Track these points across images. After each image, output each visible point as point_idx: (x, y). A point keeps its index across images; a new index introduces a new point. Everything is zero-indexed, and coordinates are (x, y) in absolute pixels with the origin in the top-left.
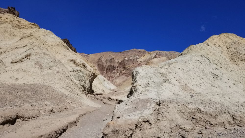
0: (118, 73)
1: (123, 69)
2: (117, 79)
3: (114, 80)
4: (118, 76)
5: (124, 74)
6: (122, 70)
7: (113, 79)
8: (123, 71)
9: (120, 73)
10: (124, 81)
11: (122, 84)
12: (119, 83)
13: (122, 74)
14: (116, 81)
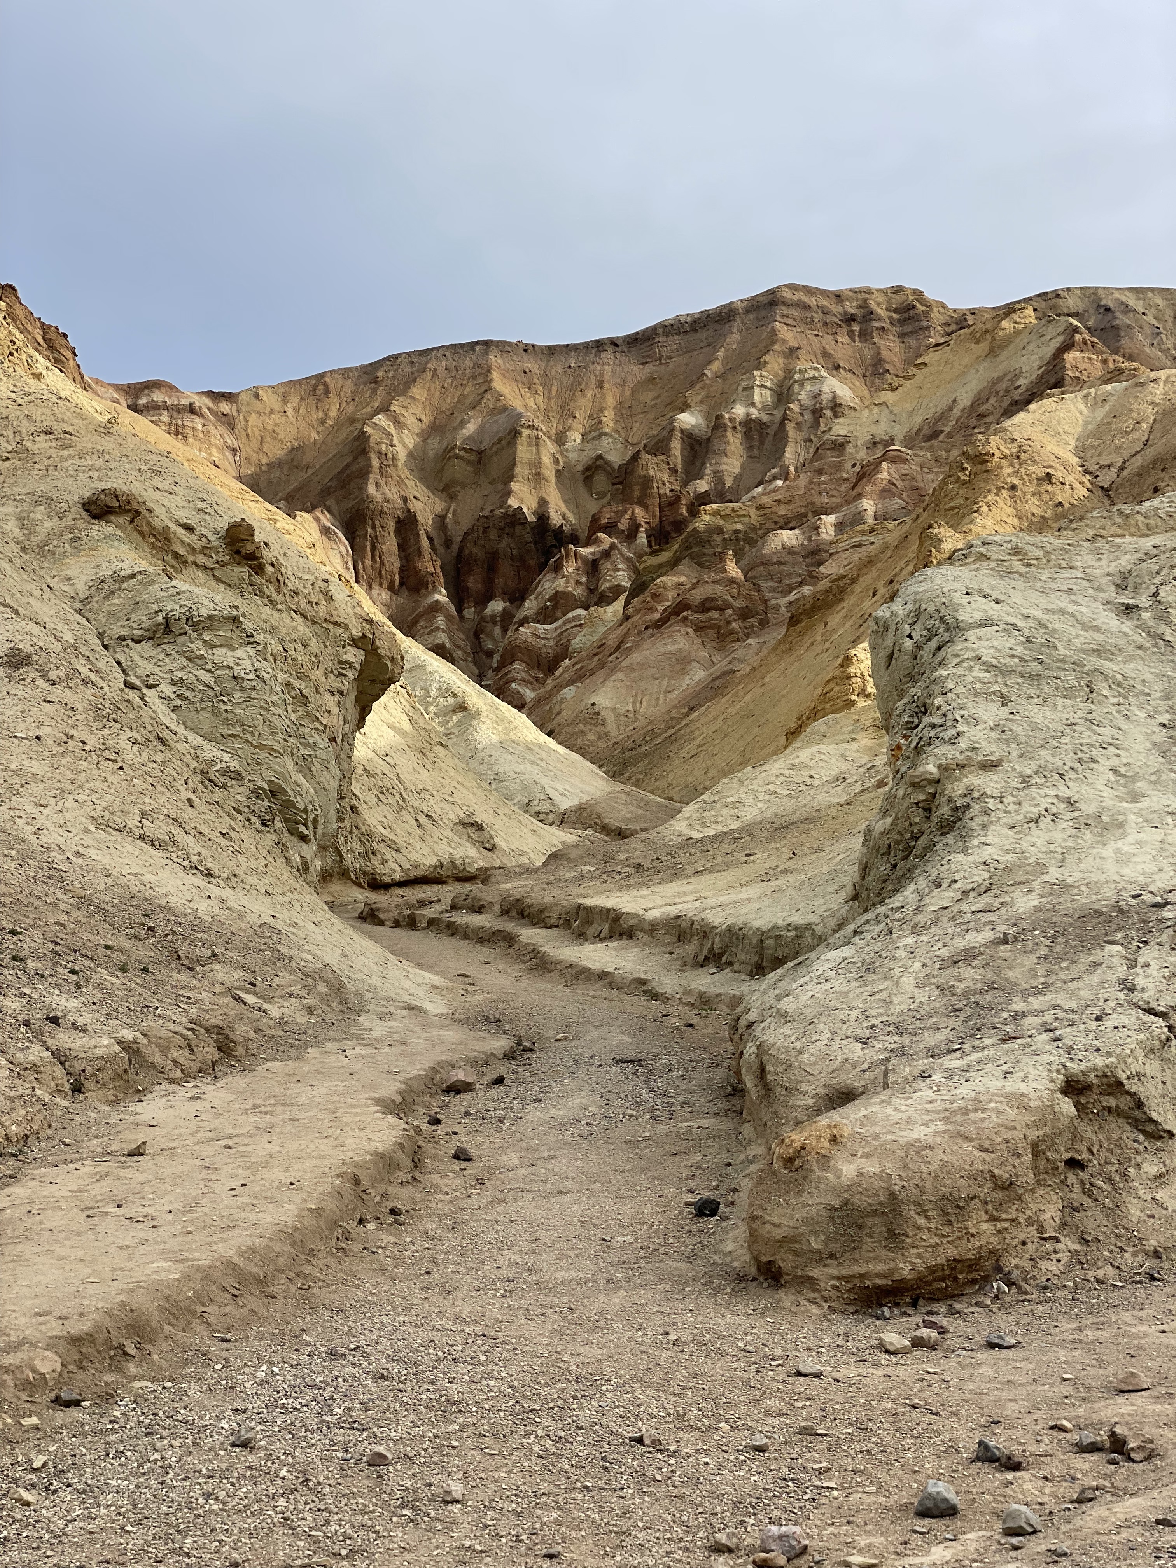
0: (604, 600)
1: (665, 556)
2: (601, 674)
3: (569, 692)
4: (612, 641)
5: (680, 608)
6: (652, 561)
7: (550, 683)
8: (669, 580)
9: (627, 603)
10: (696, 695)
11: (673, 737)
12: (631, 727)
13: (657, 616)
14: (594, 704)
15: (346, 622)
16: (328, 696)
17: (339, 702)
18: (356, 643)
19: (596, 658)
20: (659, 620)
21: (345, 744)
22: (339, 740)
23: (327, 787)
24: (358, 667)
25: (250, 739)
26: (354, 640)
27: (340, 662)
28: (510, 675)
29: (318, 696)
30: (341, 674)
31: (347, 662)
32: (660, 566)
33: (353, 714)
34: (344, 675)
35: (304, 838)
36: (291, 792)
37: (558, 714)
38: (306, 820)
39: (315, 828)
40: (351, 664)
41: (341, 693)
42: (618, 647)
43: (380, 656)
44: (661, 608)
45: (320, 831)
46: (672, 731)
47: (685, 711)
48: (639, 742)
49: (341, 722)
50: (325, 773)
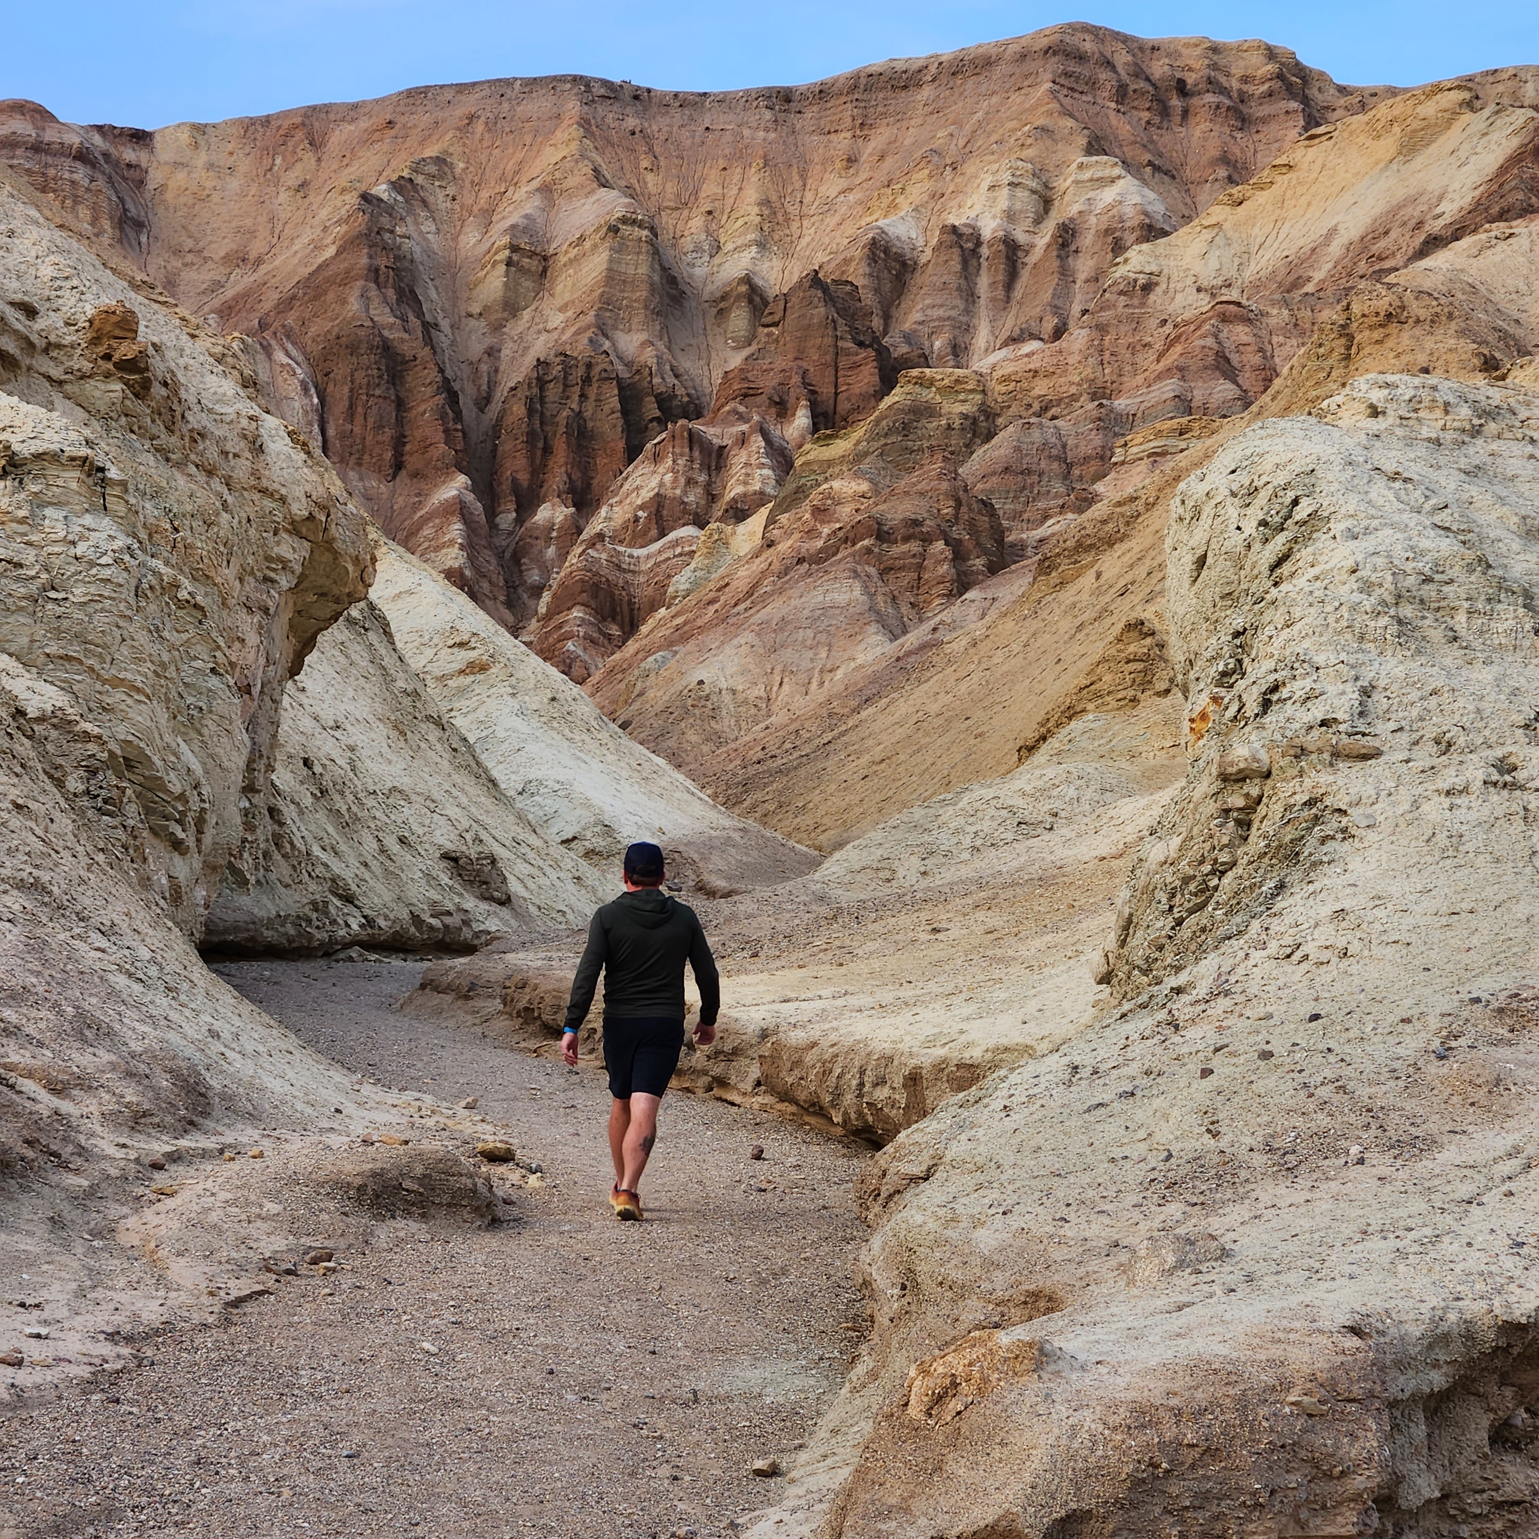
0: (733, 514)
1: (841, 447)
2: (716, 634)
3: (661, 661)
4: (741, 582)
5: (858, 532)
6: (817, 453)
7: (631, 645)
8: (843, 486)
9: (771, 521)
10: (875, 679)
11: (831, 747)
12: (763, 725)
13: (820, 543)
14: (701, 682)
15: (283, 491)
16: (243, 614)
17: (261, 627)
18: (295, 528)
19: (712, 609)
20: (820, 551)
21: (267, 699)
22: (256, 691)
23: (226, 764)
24: (298, 569)
25: (97, 667)
26: (293, 523)
27: (268, 558)
28: (566, 628)
29: (225, 613)
30: (266, 579)
31: (280, 559)
32: (830, 463)
33: (283, 650)
34: (273, 581)
35: (177, 845)
36: (159, 763)
37: (640, 695)
38: (183, 814)
39: (200, 832)
40: (285, 564)
41: (266, 611)
42: (750, 594)
43: (336, 554)
44: (826, 530)
45: (207, 839)
46: (828, 736)
47: (854, 703)
48: (772, 749)
49: (262, 661)
50: (224, 740)
